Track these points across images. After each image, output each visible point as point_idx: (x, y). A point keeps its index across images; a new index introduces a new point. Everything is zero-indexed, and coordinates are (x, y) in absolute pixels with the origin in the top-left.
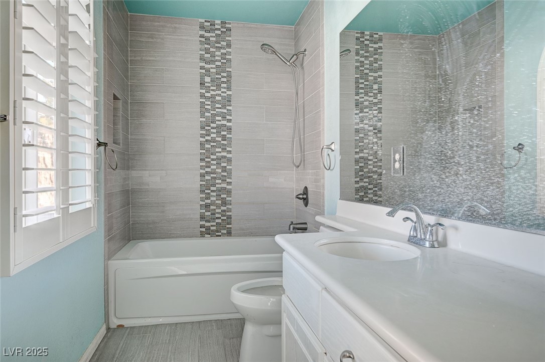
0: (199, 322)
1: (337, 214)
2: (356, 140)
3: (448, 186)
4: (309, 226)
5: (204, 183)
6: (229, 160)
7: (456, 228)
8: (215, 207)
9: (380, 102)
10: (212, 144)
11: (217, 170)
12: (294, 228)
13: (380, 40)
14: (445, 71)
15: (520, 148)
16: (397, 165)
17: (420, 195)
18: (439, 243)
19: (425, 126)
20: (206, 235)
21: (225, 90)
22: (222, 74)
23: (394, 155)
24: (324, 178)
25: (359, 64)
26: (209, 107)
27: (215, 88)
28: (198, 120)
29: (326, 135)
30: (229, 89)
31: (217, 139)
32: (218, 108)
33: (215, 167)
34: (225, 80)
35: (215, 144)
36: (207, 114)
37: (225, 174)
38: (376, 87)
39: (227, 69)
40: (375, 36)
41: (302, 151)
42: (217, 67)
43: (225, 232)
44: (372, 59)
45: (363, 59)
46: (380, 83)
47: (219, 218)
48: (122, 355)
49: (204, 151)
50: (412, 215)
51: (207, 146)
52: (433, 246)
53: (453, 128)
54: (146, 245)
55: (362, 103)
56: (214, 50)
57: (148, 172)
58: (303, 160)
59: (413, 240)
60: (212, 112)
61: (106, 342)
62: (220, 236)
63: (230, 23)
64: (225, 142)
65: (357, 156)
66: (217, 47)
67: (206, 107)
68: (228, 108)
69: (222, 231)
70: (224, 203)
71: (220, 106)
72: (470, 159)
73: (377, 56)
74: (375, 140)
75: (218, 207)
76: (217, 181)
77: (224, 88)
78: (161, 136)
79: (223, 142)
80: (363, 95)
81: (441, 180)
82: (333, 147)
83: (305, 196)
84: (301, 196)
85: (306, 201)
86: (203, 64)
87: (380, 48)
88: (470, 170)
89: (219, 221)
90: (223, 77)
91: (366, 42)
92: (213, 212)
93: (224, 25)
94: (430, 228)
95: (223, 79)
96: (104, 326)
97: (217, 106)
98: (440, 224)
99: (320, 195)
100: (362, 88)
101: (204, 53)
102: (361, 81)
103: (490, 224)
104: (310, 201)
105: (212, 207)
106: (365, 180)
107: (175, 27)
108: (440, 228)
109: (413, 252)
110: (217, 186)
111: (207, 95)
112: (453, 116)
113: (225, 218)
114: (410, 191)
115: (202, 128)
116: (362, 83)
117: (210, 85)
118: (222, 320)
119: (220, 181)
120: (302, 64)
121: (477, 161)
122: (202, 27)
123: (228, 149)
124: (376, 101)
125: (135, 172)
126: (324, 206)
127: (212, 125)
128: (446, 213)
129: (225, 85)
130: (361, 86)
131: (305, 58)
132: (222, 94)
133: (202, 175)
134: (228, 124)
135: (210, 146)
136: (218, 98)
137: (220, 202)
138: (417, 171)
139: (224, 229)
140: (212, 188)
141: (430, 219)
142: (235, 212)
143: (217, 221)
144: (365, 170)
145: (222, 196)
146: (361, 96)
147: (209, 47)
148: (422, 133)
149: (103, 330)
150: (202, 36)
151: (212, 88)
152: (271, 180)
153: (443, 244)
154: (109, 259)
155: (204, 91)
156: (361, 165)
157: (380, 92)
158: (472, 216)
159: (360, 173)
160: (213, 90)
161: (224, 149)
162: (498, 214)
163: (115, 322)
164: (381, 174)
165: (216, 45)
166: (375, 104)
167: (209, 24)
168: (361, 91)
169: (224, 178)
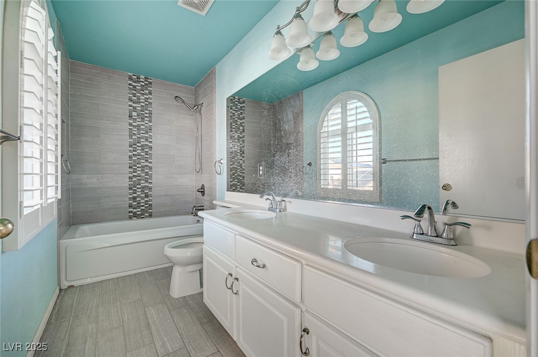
0: (135, 274)
1: (225, 199)
2: (231, 157)
3: (287, 183)
4: (205, 207)
5: (132, 183)
6: (151, 168)
7: (290, 202)
8: (140, 199)
9: (244, 137)
10: (138, 157)
11: (141, 174)
12: (196, 210)
13: (244, 102)
14: (285, 129)
15: (310, 164)
16: (261, 172)
17: (273, 187)
18: (283, 210)
19: (275, 154)
20: (133, 218)
21: (148, 122)
22: (145, 111)
23: (259, 167)
24: (216, 179)
25: (232, 114)
26: (136, 132)
27: (140, 120)
28: (127, 141)
29: (217, 155)
30: (150, 121)
31: (141, 154)
32: (142, 133)
33: (140, 172)
34: (148, 115)
35: (140, 157)
36: (134, 137)
37: (148, 177)
38: (241, 128)
39: (149, 109)
40: (241, 100)
41: (201, 163)
42: (142, 106)
43: (148, 215)
44: (239, 112)
45: (234, 112)
46: (243, 126)
47: (143, 206)
48: (79, 304)
49: (132, 162)
50: (271, 198)
51: (134, 158)
52: (280, 211)
53: (289, 156)
54: (86, 228)
55: (234, 137)
56: (140, 95)
57: (86, 175)
58: (201, 169)
59: (271, 209)
60: (138, 136)
61: (62, 299)
62: (144, 218)
63: (151, 79)
64: (148, 156)
65: (232, 167)
66: (142, 94)
67: (133, 132)
68: (149, 133)
69: (145, 215)
70: (147, 196)
71: (144, 132)
72: (296, 170)
73: (242, 111)
74: (241, 158)
75: (142, 198)
76: (142, 182)
77: (147, 120)
78: (98, 150)
79: (145, 156)
80: (234, 132)
81: (283, 180)
82: (222, 161)
83: (202, 190)
84: (200, 190)
85: (203, 193)
86: (131, 103)
87: (244, 107)
88: (296, 175)
89: (143, 208)
90: (146, 113)
91: (236, 103)
92: (139, 202)
93: (146, 80)
94: (279, 203)
95: (146, 115)
96: (58, 289)
97: (142, 132)
98: (284, 201)
99: (213, 189)
100: (234, 128)
101: (132, 96)
102: (233, 124)
103: (305, 199)
104: (206, 193)
105: (138, 199)
106: (236, 180)
107: (109, 76)
108: (283, 203)
109: (272, 215)
110: (141, 185)
111: (134, 124)
112: (289, 150)
113: (148, 206)
114: (268, 185)
115: (131, 146)
116: (234, 125)
117: (136, 118)
118: (151, 271)
119: (144, 182)
120: (200, 111)
121: (299, 171)
122: (130, 78)
123: (149, 161)
124: (241, 136)
125: (75, 175)
126: (216, 195)
127: (138, 144)
128: (285, 195)
129: (148, 119)
130: (233, 127)
131: (202, 108)
132: (145, 125)
133: (130, 178)
134: (150, 144)
135: (136, 158)
136: (142, 127)
137: (144, 195)
138: (272, 175)
139: (147, 213)
140: (138, 186)
141: (278, 199)
142: (154, 201)
143: (142, 208)
144: (236, 175)
145: (145, 191)
146: (233, 132)
147: (136, 92)
148: (273, 157)
149: (57, 291)
150: (130, 84)
151: (137, 120)
152: (179, 180)
153: (285, 210)
154: (60, 239)
155: (132, 122)
156: (233, 172)
157: (244, 131)
158: (297, 196)
159: (233, 176)
160: (139, 121)
161: (147, 161)
162: (308, 195)
163: (65, 284)
164: (244, 177)
165: (141, 92)
166: (241, 138)
167: (136, 77)
168: (233, 130)
169: (147, 180)
